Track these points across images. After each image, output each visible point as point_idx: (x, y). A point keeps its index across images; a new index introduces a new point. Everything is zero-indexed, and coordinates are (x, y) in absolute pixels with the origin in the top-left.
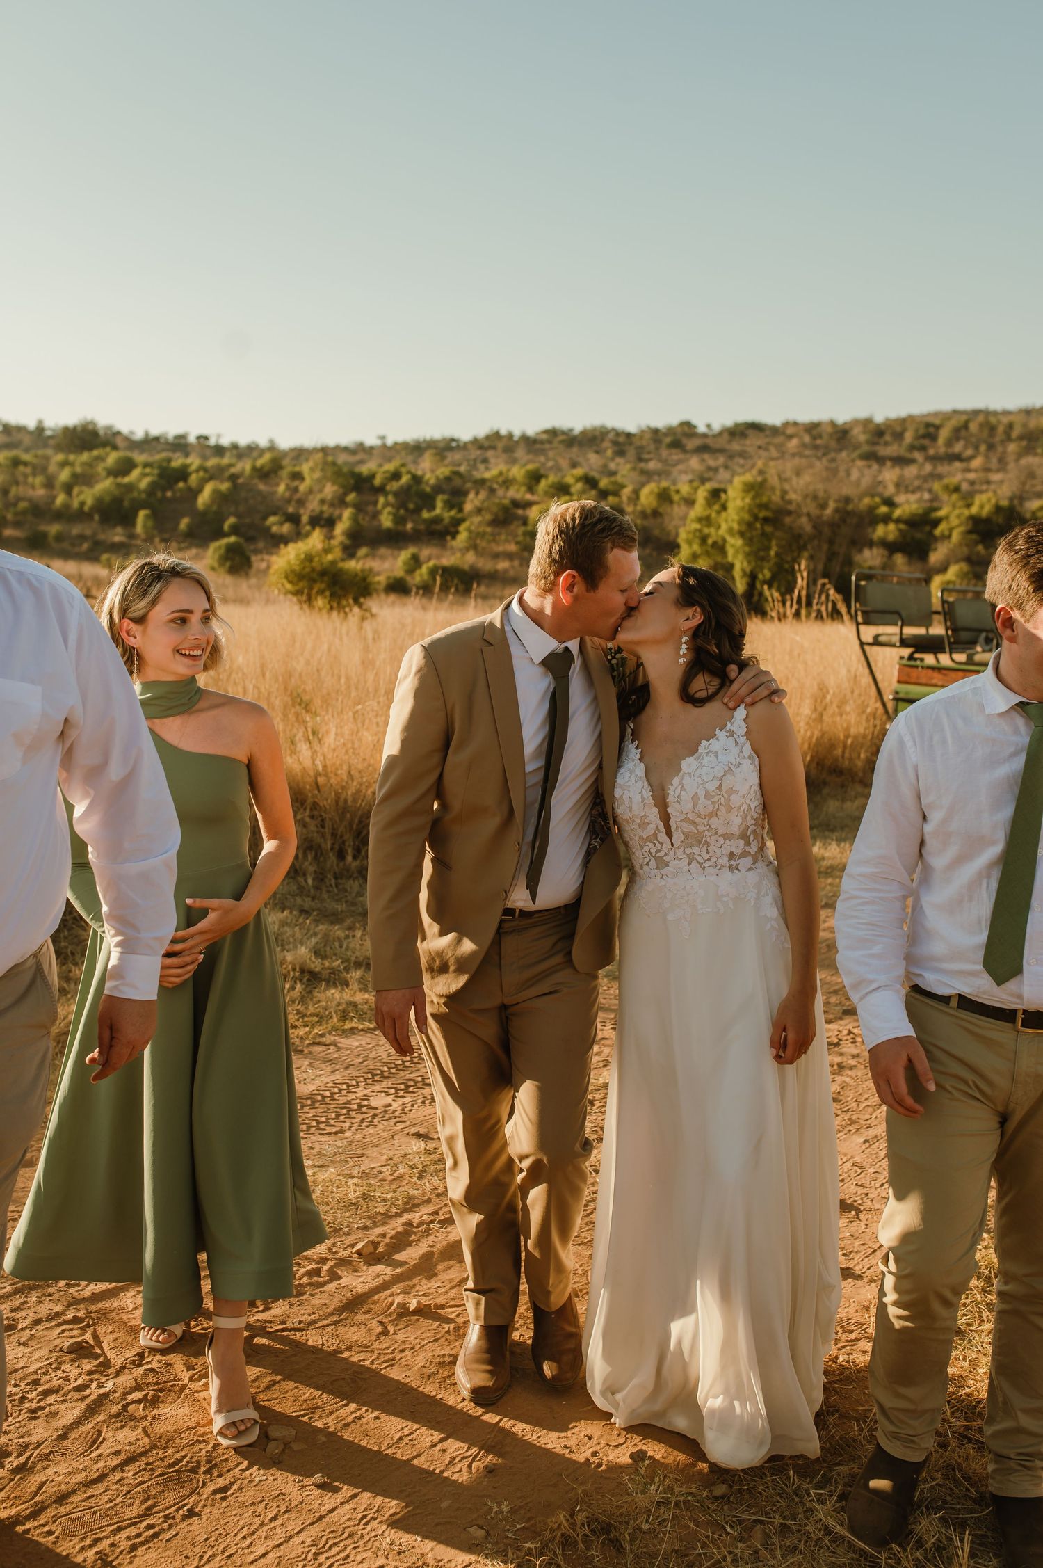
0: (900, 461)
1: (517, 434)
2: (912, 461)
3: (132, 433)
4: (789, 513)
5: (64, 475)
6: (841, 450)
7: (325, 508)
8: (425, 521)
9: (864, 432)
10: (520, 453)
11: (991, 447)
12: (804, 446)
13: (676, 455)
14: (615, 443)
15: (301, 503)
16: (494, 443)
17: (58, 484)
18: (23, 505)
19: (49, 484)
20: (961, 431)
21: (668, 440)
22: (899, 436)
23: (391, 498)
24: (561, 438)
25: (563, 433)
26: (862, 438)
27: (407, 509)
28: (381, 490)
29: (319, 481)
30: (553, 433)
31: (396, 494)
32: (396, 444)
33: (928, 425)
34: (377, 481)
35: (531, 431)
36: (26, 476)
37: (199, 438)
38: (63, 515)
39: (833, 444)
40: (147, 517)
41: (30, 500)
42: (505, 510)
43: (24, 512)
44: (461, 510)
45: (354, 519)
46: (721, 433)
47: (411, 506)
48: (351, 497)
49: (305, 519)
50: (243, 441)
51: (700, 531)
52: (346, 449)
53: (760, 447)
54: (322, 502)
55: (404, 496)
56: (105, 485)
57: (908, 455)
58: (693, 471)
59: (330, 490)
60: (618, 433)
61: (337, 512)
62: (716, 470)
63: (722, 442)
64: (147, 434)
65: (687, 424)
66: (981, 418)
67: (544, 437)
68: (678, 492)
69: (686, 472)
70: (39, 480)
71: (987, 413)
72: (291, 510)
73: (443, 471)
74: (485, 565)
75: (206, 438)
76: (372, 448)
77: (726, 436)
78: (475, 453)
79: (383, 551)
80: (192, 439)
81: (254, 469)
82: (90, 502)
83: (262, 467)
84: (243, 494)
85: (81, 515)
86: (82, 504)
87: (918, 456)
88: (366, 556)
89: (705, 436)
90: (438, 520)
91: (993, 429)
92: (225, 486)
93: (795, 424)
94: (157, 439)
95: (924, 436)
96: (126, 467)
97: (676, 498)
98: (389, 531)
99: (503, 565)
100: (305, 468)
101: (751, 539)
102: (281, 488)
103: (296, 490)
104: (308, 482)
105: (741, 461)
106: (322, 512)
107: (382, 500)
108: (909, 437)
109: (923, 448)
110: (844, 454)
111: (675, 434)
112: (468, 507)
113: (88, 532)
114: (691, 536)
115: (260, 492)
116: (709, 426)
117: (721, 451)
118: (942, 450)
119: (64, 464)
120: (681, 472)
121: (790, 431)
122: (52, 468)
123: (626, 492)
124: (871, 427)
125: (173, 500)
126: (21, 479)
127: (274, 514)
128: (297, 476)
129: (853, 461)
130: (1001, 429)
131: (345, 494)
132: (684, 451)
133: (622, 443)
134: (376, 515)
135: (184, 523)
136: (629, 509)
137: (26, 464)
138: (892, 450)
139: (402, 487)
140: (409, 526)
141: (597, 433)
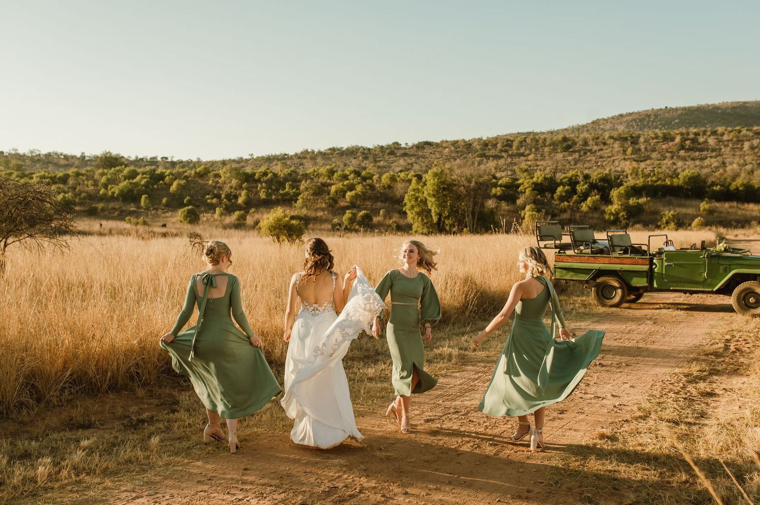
0: (496, 157)
1: (316, 151)
2: (502, 157)
3: (129, 157)
4: (455, 185)
5: (103, 180)
6: (469, 153)
7: (232, 190)
8: (281, 194)
9: (479, 145)
10: (319, 160)
11: (537, 149)
12: (452, 152)
13: (392, 158)
14: (363, 153)
15: (221, 188)
16: (305, 156)
17: (100, 185)
18: (83, 195)
19: (96, 183)
20: (522, 143)
21: (388, 151)
22: (495, 146)
23: (264, 184)
24: (337, 152)
25: (338, 150)
26: (478, 147)
27: (272, 190)
28: (259, 181)
29: (228, 178)
30: (333, 150)
31: (266, 182)
32: (258, 157)
33: (508, 140)
34: (256, 177)
35: (322, 150)
36: (83, 181)
37: (162, 158)
38: (103, 198)
39: (465, 150)
40: (146, 197)
41: (87, 192)
42: (319, 188)
43: (84, 198)
44: (298, 189)
45: (247, 195)
46: (412, 147)
47: (273, 187)
48: (245, 185)
49: (223, 196)
50: (185, 159)
51: (414, 195)
52: (234, 161)
53: (431, 153)
54: (231, 187)
55: (269, 183)
56: (124, 184)
57: (499, 154)
58: (401, 165)
59: (234, 182)
60: (364, 149)
61: (238, 192)
62: (412, 164)
63: (413, 151)
64: (137, 158)
65: (397, 143)
66: (531, 136)
67: (329, 151)
68: (399, 176)
69: (398, 166)
70: (90, 182)
71: (535, 134)
72: (216, 192)
73: (287, 171)
74: (311, 214)
75: (167, 158)
76: (247, 160)
77: (415, 148)
78: (296, 161)
79: (262, 209)
80: (159, 159)
81: (196, 173)
82: (117, 192)
83: (200, 172)
84: (192, 185)
85: (113, 198)
86: (113, 193)
87: (503, 154)
88: (254, 212)
89: (405, 148)
90: (287, 194)
91: (537, 141)
92: (183, 182)
93: (447, 142)
94: (142, 159)
95: (506, 146)
96: (133, 175)
97: (398, 179)
98: (264, 200)
99: (320, 214)
100: (221, 172)
101: (438, 198)
102: (210, 182)
103: (218, 182)
104: (223, 178)
105: (423, 160)
106: (231, 192)
107: (259, 185)
108: (499, 146)
109: (506, 151)
110: (470, 155)
111: (391, 148)
112: (302, 188)
113: (117, 206)
114: (410, 197)
115: (200, 184)
116: (406, 144)
117: (414, 155)
118: (515, 151)
119: (102, 174)
120: (396, 166)
121: (444, 145)
122: (96, 176)
123: (375, 178)
124: (482, 141)
125: (158, 189)
126: (81, 182)
127: (209, 194)
128: (217, 176)
129: (475, 158)
130: (541, 141)
131: (242, 184)
132: (396, 156)
133: (365, 153)
134: (257, 193)
135: (164, 200)
136: (377, 185)
137: (83, 175)
138: (493, 152)
139: (268, 179)
140: (274, 197)
141: (354, 149)
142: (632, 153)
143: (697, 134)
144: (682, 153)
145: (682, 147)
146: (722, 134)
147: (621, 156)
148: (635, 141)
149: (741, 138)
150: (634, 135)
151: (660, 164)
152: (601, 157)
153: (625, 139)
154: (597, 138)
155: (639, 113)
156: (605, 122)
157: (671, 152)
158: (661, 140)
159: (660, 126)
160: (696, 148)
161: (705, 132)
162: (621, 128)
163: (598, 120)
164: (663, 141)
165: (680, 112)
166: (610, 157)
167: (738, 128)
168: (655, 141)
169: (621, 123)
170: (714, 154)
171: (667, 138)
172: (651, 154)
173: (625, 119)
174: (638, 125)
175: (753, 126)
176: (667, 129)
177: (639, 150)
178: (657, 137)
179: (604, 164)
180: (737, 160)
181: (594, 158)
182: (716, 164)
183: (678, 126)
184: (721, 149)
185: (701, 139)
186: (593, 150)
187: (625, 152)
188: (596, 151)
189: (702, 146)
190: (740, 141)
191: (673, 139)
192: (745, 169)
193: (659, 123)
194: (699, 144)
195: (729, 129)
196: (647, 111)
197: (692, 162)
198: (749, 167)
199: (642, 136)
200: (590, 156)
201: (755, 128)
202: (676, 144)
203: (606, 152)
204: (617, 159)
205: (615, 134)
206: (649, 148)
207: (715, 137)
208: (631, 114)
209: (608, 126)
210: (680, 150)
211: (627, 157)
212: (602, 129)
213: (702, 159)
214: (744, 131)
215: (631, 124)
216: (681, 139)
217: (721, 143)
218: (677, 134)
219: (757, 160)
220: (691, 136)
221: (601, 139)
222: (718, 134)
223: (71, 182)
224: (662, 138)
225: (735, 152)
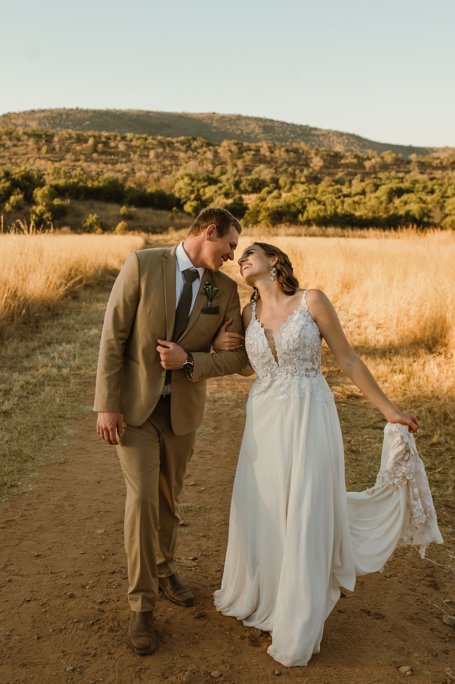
142: (47, 152)
143: (108, 138)
144: (95, 155)
145: (95, 151)
146: (131, 140)
147: (35, 154)
148: (49, 139)
149: (147, 146)
150: (48, 133)
151: (74, 166)
152: (15, 154)
153: (40, 136)
154: (11, 133)
155: (51, 111)
156: (16, 117)
157: (85, 154)
158: (75, 141)
159: (72, 127)
160: (108, 152)
161: (115, 137)
162: (34, 125)
163: (9, 113)
164: (77, 142)
165: (91, 114)
166: (24, 154)
167: (144, 136)
168: (69, 141)
169: (33, 120)
170: (124, 160)
171: (81, 140)
172: (66, 154)
173: (37, 116)
174: (50, 123)
175: (157, 135)
176: (79, 130)
177: (54, 149)
178: (71, 138)
179: (18, 161)
180: (144, 167)
181: (7, 154)
182: (126, 170)
183: (89, 128)
184: (129, 155)
185: (112, 144)
186: (7, 146)
187: (39, 149)
188: (9, 148)
189: (113, 150)
190: (147, 148)
191: (86, 141)
192: (153, 176)
193: (70, 123)
194: (111, 148)
195: (137, 136)
196: (59, 109)
197: (105, 166)
198: (155, 175)
199: (56, 135)
200: (3, 151)
201: (159, 137)
202: (90, 147)
203: (20, 150)
204: (32, 157)
205: (29, 130)
206: (63, 148)
207: (125, 143)
208: (43, 111)
209: (20, 121)
210: (93, 152)
211: (41, 156)
212: (14, 124)
213: (114, 163)
214: (150, 140)
215: (43, 121)
216: (94, 142)
217: (130, 149)
218: (90, 136)
219: (161, 169)
220: (103, 139)
221: (14, 134)
222: (126, 140)
224: (75, 139)
225: (142, 159)
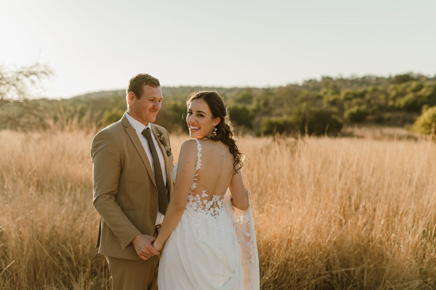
5: (393, 93)
17: (390, 97)
18: (375, 107)
19: (387, 97)
36: (378, 95)
41: (378, 105)
56: (410, 96)
70: (382, 96)
96: (419, 88)
119: (393, 89)
122: (389, 90)
126: (376, 97)
137: (379, 91)
223: (367, 96)
